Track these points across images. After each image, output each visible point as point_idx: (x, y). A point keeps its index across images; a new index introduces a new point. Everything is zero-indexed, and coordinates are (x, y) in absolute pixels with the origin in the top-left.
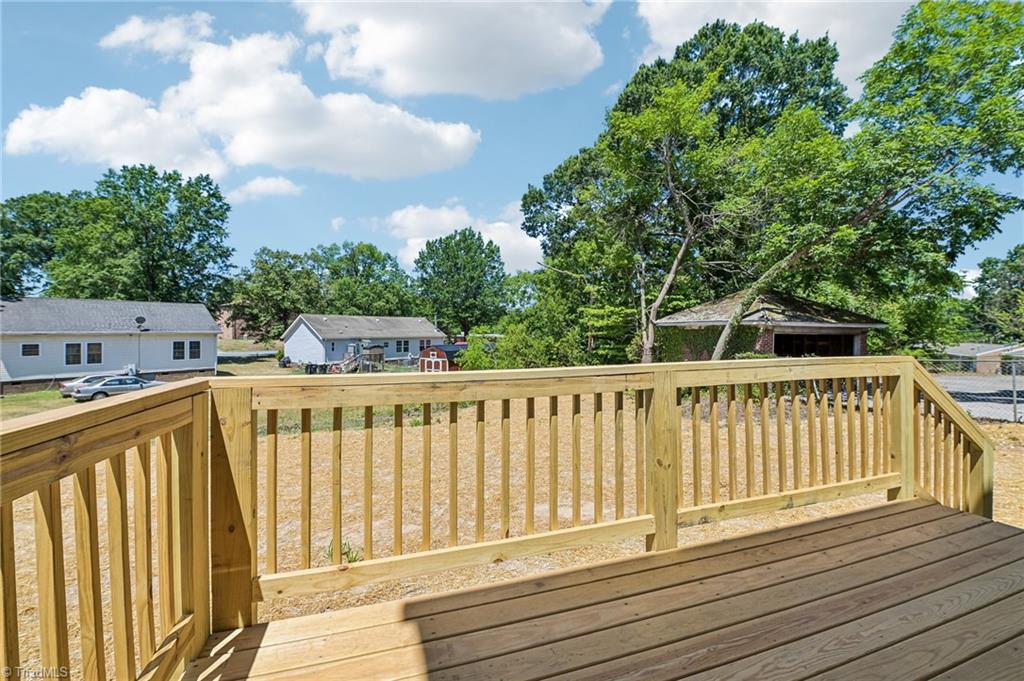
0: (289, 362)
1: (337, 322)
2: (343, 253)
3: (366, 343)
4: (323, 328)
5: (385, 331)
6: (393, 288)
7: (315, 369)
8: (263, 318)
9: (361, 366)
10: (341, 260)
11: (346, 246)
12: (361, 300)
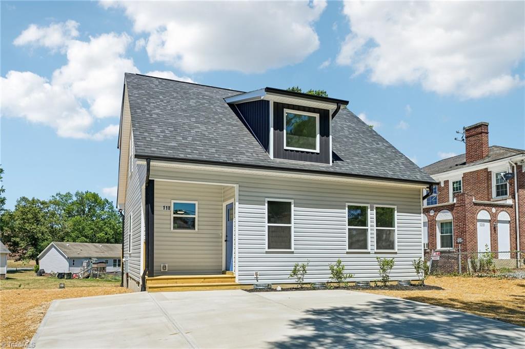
0: (44, 272)
1: (75, 247)
2: (75, 199)
3: (94, 260)
4: (68, 251)
5: (106, 253)
6: (110, 224)
7: (64, 276)
8: (23, 244)
9: (92, 274)
10: (73, 204)
11: (77, 195)
12: (89, 232)
